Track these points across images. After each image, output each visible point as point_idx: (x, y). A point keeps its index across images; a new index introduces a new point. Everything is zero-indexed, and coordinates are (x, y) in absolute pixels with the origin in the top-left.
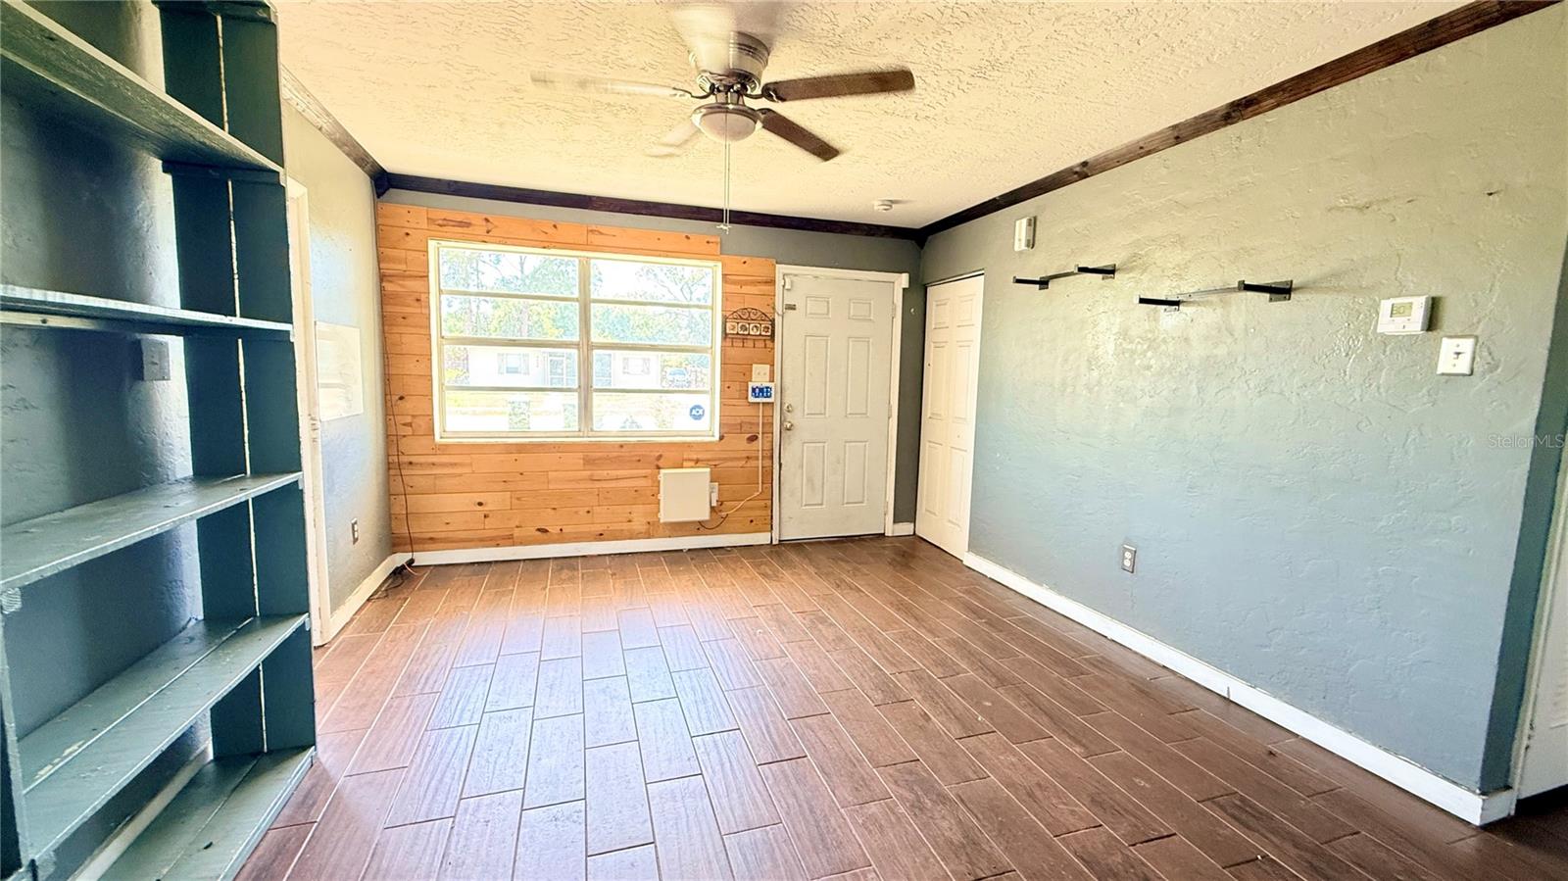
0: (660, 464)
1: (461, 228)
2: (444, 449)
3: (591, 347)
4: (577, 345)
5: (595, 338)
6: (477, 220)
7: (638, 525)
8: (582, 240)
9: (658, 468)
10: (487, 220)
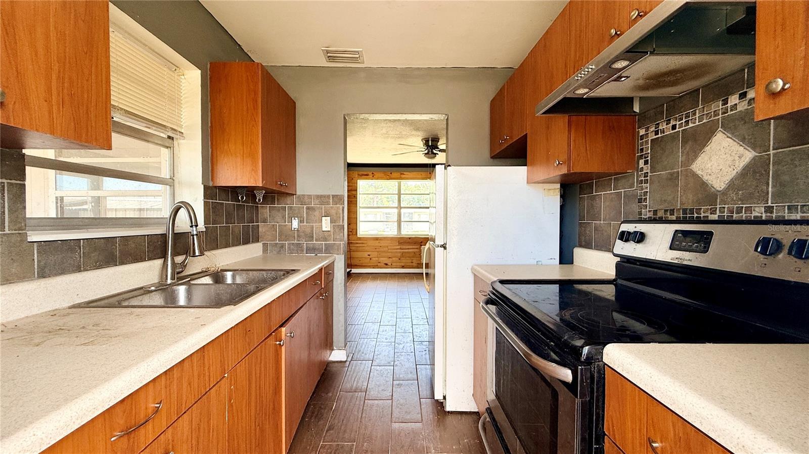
0: (422, 244)
1: (365, 176)
2: (360, 239)
3: (401, 208)
4: (397, 208)
5: (402, 206)
6: (370, 174)
7: (414, 264)
8: (399, 176)
9: (421, 245)
10: (373, 173)
